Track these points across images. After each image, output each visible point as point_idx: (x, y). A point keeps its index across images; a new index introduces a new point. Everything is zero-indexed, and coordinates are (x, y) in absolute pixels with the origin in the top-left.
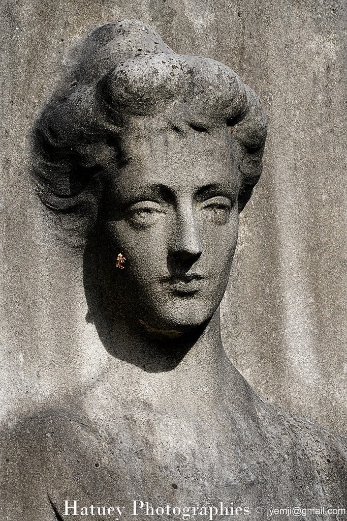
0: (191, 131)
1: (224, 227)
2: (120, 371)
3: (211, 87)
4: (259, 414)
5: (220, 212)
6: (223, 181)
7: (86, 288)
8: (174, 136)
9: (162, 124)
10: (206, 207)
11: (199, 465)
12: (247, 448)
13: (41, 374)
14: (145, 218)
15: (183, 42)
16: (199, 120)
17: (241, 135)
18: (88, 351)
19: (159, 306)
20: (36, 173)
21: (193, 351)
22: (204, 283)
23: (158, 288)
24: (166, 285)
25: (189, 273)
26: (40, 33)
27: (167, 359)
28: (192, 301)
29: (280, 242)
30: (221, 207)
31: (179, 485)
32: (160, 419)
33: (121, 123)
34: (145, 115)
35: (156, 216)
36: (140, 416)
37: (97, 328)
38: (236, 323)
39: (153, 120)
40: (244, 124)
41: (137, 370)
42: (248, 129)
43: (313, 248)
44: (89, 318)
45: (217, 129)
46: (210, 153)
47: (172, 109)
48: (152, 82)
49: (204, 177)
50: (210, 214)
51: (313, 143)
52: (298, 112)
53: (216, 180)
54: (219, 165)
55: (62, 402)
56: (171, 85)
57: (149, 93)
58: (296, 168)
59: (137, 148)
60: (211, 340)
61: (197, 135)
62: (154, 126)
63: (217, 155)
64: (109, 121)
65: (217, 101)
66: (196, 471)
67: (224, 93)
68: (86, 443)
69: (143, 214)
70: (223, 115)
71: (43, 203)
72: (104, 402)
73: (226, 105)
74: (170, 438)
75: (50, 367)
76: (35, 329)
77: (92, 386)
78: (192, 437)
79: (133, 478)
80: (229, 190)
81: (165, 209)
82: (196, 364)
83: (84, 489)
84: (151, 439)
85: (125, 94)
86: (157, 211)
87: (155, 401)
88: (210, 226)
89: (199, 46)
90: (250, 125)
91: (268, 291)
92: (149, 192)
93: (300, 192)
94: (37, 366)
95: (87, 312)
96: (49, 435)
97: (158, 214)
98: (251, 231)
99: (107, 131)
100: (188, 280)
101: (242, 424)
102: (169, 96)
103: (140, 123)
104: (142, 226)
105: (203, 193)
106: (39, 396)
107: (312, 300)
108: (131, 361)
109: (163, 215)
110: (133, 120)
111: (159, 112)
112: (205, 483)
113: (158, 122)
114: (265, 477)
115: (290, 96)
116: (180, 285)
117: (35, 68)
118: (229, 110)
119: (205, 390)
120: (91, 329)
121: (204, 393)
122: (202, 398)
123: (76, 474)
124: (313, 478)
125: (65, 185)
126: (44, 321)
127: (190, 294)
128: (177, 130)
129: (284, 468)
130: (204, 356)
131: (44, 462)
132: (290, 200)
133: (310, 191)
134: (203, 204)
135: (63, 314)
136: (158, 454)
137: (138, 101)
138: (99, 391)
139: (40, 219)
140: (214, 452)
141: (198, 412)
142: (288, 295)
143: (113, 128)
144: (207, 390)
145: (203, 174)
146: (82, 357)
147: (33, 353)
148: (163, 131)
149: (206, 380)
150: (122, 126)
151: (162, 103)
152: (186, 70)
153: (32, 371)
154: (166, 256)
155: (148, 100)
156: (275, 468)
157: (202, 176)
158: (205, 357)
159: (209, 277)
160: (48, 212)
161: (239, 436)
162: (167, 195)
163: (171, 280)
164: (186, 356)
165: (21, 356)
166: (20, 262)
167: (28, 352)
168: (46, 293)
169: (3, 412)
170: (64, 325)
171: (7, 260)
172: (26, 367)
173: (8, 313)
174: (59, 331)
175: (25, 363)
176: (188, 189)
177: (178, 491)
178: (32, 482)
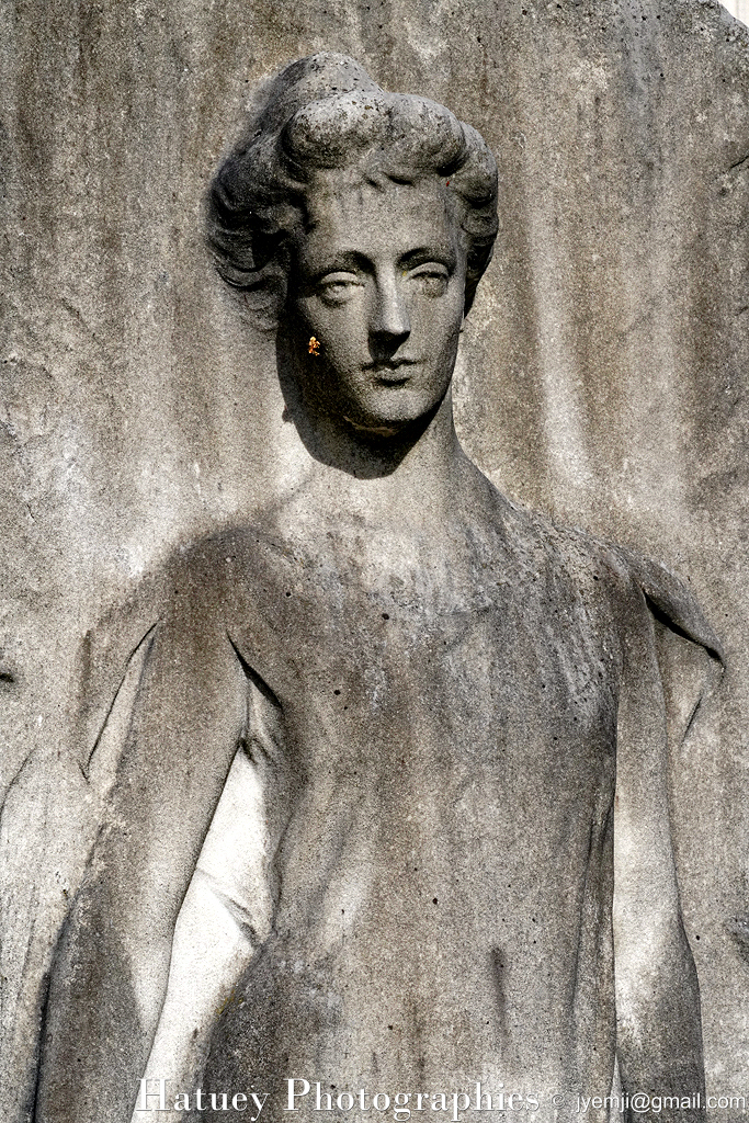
0: (392, 184)
1: (441, 300)
2: (326, 479)
3: (413, 130)
4: (507, 525)
5: (433, 282)
6: (433, 244)
7: (281, 380)
8: (369, 192)
9: (356, 178)
10: (415, 277)
11: (420, 589)
12: (485, 566)
13: (223, 486)
14: (338, 293)
15: (406, 76)
16: (400, 171)
17: (462, 187)
18: (286, 456)
19: (363, 399)
20: (212, 243)
21: (415, 451)
22: (417, 369)
23: (360, 377)
24: (369, 373)
25: (394, 358)
26: (217, 74)
27: (383, 462)
28: (402, 391)
29: (537, 314)
30: (434, 275)
31: (391, 616)
32: (372, 536)
33: (305, 179)
34: (333, 167)
35: (353, 290)
36: (348, 532)
37: (298, 427)
38: (481, 414)
39: (344, 173)
40: (465, 174)
41: (346, 477)
42: (470, 179)
43: (581, 320)
44: (286, 417)
45: (425, 181)
46: (415, 211)
47: (367, 159)
48: (340, 128)
49: (408, 239)
50: (420, 284)
51: (579, 192)
52: (558, 155)
53: (424, 243)
54: (428, 225)
55: (251, 519)
56: (364, 130)
57: (336, 141)
58: (557, 223)
59: (326, 209)
60: (439, 437)
61: (399, 189)
62: (345, 180)
63: (425, 212)
64: (291, 177)
65: (422, 147)
66: (415, 597)
67: (431, 136)
68: (276, 568)
69: (336, 288)
70: (430, 163)
71: (224, 279)
72: (304, 517)
73: (434, 151)
74: (384, 557)
75: (235, 477)
76: (215, 433)
77: (290, 499)
78: (413, 556)
79: (332, 608)
80: (442, 254)
81: (364, 281)
82: (419, 467)
83: (271, 624)
84: (359, 559)
85: (306, 144)
86: (353, 283)
87: (368, 514)
88: (421, 299)
89: (428, 80)
90: (473, 174)
91: (522, 374)
92: (342, 261)
93: (562, 252)
94: (218, 476)
95: (283, 409)
96: (228, 560)
97: (354, 287)
98: (500, 302)
99: (289, 189)
100: (394, 366)
101: (481, 537)
102: (363, 143)
103: (328, 177)
104: (336, 303)
105: (408, 260)
106: (221, 514)
107: (580, 383)
108: (338, 467)
109: (362, 288)
110: (320, 174)
111: (351, 163)
112: (427, 611)
113: (349, 176)
114: (506, 601)
115: (548, 135)
116: (386, 373)
117: (211, 116)
118: (439, 157)
119: (433, 498)
120: (289, 429)
121: (432, 501)
122: (429, 508)
123: (261, 606)
124: (574, 600)
125: (248, 257)
126: (226, 421)
127: (400, 383)
128: (373, 184)
129: (534, 589)
130: (430, 456)
131: (222, 592)
132: (551, 263)
133: (577, 250)
134: (412, 273)
135: (251, 413)
136: (367, 579)
137: (323, 152)
138: (299, 505)
139: (221, 299)
140: (441, 573)
141: (423, 525)
142: (549, 378)
143: (296, 185)
144: (435, 497)
145: (408, 237)
146: (278, 463)
147: (213, 462)
148: (356, 186)
149: (433, 486)
150: (307, 182)
151: (354, 152)
152: (383, 110)
153: (212, 483)
154: (366, 337)
155: (335, 149)
156: (522, 590)
157: (406, 239)
158: (431, 458)
159: (423, 361)
160: (231, 290)
161: (475, 552)
162: (364, 264)
163: (374, 366)
164: (406, 458)
165: (196, 465)
166: (194, 352)
167: (205, 461)
168: (229, 388)
169: (174, 534)
170: (253, 425)
171: (176, 350)
172: (203, 479)
173: (178, 415)
174: (247, 433)
175: (201, 474)
176: (389, 255)
177: (390, 621)
178: (206, 618)
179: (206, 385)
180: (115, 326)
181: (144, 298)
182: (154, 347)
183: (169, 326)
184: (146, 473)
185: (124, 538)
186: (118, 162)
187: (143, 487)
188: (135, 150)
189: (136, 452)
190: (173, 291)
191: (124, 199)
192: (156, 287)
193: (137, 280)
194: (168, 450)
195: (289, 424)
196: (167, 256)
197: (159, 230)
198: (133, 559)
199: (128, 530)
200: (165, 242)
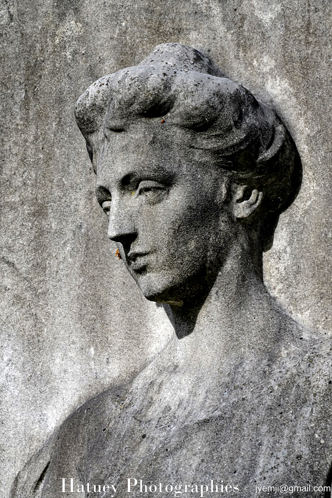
5: (149, 194)
8: (106, 143)
10: (140, 193)
12: (236, 388)
13: (110, 360)
16: (113, 124)
18: (157, 331)
22: (152, 258)
30: (147, 189)
31: (148, 435)
34: (93, 131)
40: (177, 110)
45: (133, 125)
46: (125, 148)
48: (85, 104)
56: (99, 101)
61: (118, 136)
62: (99, 139)
66: (172, 419)
70: (131, 113)
74: (169, 393)
75: (119, 352)
76: (107, 324)
84: (155, 397)
87: (182, 363)
94: (106, 354)
100: (133, 259)
103: (93, 138)
106: (108, 379)
110: (90, 138)
112: (174, 428)
113: (101, 134)
124: (305, 402)
126: (115, 314)
127: (143, 270)
128: (106, 136)
129: (267, 399)
134: (138, 191)
136: (151, 411)
140: (201, 398)
146: (152, 337)
147: (103, 345)
148: (103, 141)
153: (102, 360)
155: (88, 119)
159: (154, 251)
161: (233, 379)
165: (92, 350)
166: (96, 273)
167: (99, 345)
168: (118, 291)
169: (76, 398)
170: (134, 314)
171: (83, 273)
172: (96, 358)
173: (81, 317)
174: (130, 321)
175: (95, 355)
176: (113, 184)
177: (145, 439)
178: (66, 453)
179: (102, 293)
180: (39, 267)
181: (64, 244)
182: (67, 275)
183: (80, 258)
184: (58, 361)
185: (44, 406)
186: (49, 157)
187: (55, 370)
188: (63, 146)
189: (52, 348)
190: (86, 234)
191: (51, 182)
192: (74, 235)
193: (60, 233)
194: (74, 343)
195: (160, 308)
196: (84, 212)
197: (78, 196)
198: (50, 420)
199: (47, 401)
200: (82, 202)
